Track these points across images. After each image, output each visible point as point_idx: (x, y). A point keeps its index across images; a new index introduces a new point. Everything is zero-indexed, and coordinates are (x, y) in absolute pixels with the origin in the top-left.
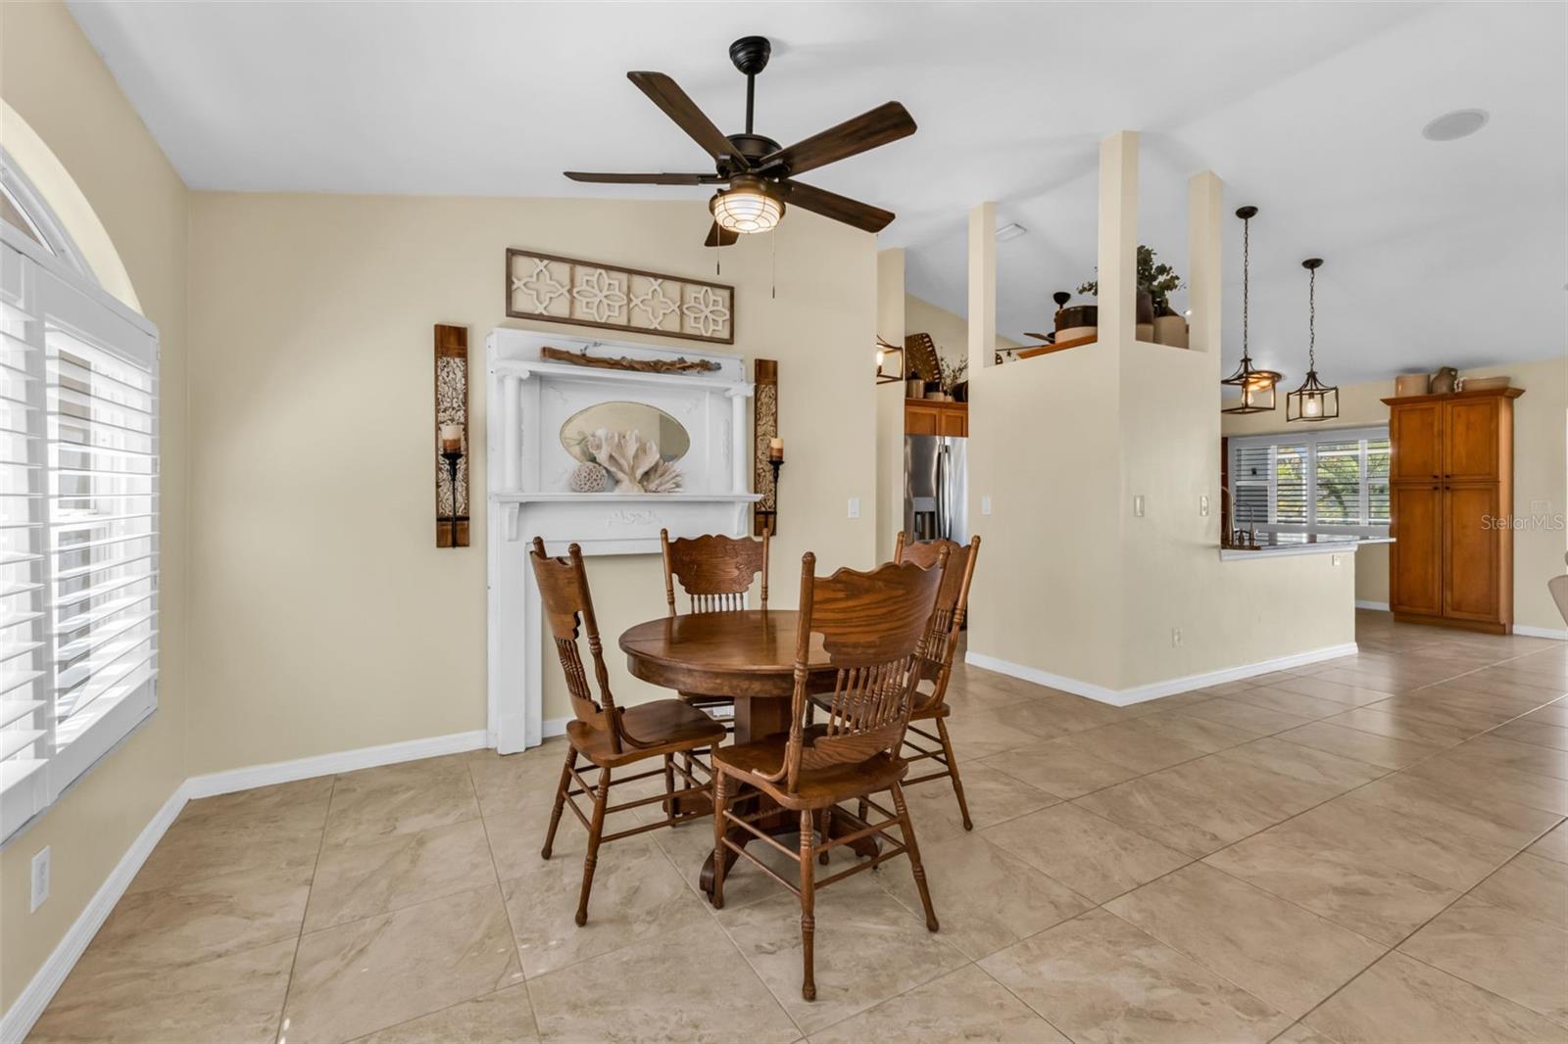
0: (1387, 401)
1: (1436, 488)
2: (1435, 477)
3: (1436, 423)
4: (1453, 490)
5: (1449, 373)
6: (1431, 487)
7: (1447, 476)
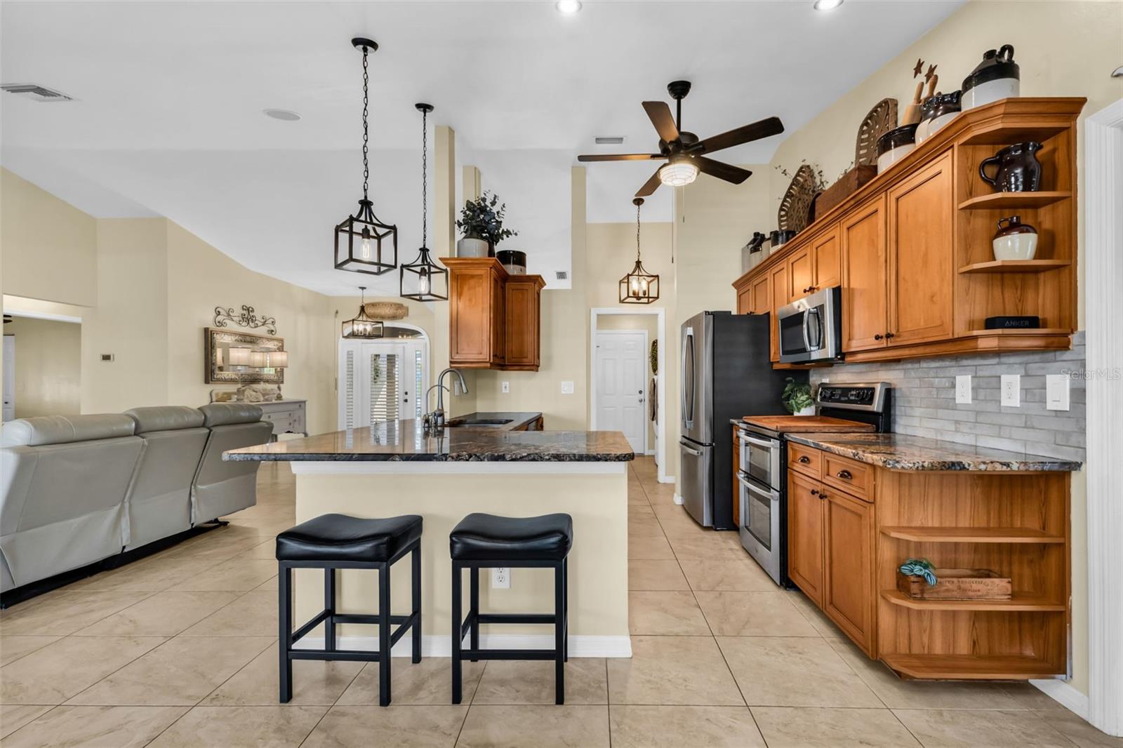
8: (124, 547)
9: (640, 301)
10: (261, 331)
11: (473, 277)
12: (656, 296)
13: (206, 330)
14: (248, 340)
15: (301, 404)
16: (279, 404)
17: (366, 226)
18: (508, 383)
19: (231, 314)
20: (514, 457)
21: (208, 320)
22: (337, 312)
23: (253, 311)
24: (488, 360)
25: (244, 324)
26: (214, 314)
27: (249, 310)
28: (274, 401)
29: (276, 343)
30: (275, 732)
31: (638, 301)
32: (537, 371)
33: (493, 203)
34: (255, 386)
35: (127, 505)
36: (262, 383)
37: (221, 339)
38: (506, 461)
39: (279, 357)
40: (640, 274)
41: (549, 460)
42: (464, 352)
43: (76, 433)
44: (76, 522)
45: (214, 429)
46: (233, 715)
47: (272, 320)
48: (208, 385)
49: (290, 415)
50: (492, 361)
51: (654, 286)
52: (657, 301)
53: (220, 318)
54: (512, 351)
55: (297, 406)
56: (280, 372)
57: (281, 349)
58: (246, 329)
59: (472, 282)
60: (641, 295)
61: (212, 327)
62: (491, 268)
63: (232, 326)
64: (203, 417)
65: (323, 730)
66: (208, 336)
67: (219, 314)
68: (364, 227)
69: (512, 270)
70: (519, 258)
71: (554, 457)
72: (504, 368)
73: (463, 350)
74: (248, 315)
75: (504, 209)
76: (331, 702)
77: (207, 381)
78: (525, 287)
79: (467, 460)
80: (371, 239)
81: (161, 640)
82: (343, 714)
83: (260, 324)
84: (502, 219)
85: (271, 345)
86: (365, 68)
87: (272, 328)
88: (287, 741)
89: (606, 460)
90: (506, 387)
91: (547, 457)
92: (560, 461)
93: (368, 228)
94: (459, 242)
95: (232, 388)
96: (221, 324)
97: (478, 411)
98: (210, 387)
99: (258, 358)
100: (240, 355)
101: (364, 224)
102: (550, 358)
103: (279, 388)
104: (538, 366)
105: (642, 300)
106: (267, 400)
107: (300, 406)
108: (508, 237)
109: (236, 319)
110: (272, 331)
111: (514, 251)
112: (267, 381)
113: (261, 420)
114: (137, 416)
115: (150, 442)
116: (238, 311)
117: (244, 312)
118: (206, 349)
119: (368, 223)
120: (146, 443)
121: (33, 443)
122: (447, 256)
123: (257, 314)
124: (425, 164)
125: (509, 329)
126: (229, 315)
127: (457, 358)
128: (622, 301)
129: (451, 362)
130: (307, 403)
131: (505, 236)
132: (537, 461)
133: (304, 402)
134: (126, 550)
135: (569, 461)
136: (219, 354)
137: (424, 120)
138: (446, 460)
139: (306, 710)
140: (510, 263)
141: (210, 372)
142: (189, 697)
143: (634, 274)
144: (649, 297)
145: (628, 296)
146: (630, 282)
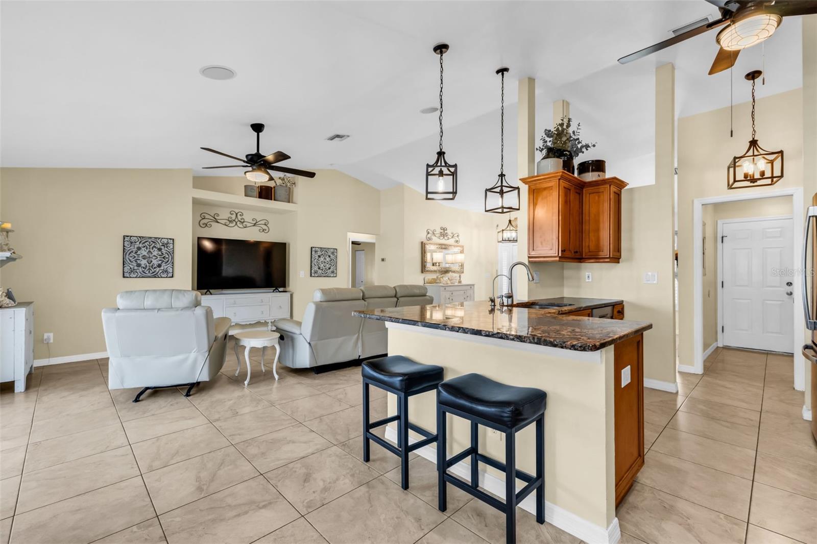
8: (359, 356)
9: (756, 184)
10: (451, 241)
11: (545, 189)
12: (780, 175)
13: (422, 243)
14: (444, 247)
15: (471, 286)
16: (459, 285)
17: (441, 169)
18: (590, 274)
19: (435, 233)
20: (487, 333)
21: (423, 236)
22: (497, 226)
23: (446, 230)
24: (557, 255)
25: (442, 238)
26: (426, 233)
27: (444, 229)
28: (456, 284)
29: (459, 248)
30: (351, 476)
31: (752, 184)
32: (619, 263)
33: (569, 126)
34: (447, 275)
35: (360, 335)
36: (450, 273)
37: (429, 247)
38: (482, 335)
39: (460, 258)
40: (756, 153)
41: (513, 339)
42: (538, 249)
43: (338, 298)
44: (341, 339)
45: (400, 299)
46: (344, 457)
47: (457, 234)
48: (423, 274)
49: (465, 292)
50: (560, 255)
51: (777, 164)
52: (782, 179)
53: (429, 235)
54: (589, 246)
55: (469, 287)
56: (462, 266)
57: (462, 252)
58: (443, 241)
59: (545, 193)
60: (757, 176)
61: (425, 241)
62: (559, 179)
63: (435, 239)
64: (395, 292)
65: (369, 487)
66: (423, 245)
67: (428, 233)
68: (439, 170)
69: (590, 177)
70: (599, 166)
71: (518, 338)
72: (582, 261)
73: (537, 247)
74: (444, 233)
75: (579, 128)
76: (382, 472)
77: (422, 272)
78: (601, 190)
79: (458, 332)
80: (444, 176)
81: (348, 406)
82: (383, 483)
83: (450, 237)
84: (578, 137)
85: (457, 250)
86: (441, 64)
87: (457, 239)
88: (352, 483)
89: (562, 347)
90: (589, 277)
91: (512, 337)
92: (521, 342)
93: (442, 170)
94: (538, 163)
95: (434, 276)
96: (430, 239)
97: (565, 296)
98: (423, 275)
99: (450, 258)
100: (438, 257)
101: (440, 168)
102: (631, 250)
103: (460, 277)
104: (619, 259)
105: (759, 183)
106: (452, 283)
107: (471, 287)
108: (587, 150)
109: (437, 235)
110: (457, 241)
111: (593, 161)
112: (454, 272)
113: (427, 295)
114: (364, 291)
115: (368, 303)
116: (438, 231)
117: (442, 231)
118: (422, 253)
119: (443, 166)
120: (366, 304)
121: (322, 300)
122: (526, 176)
123: (449, 232)
124: (503, 113)
125: (585, 227)
126: (434, 233)
127: (533, 254)
128: (730, 187)
129: (529, 257)
130: (475, 286)
131: (584, 150)
132: (504, 339)
133: (473, 285)
134: (360, 358)
135: (529, 343)
136: (428, 256)
137: (503, 80)
138: (445, 330)
139: (370, 471)
140: (589, 171)
141: (423, 269)
142: (337, 440)
143: (746, 155)
144: (772, 177)
145: (735, 181)
146: (738, 166)
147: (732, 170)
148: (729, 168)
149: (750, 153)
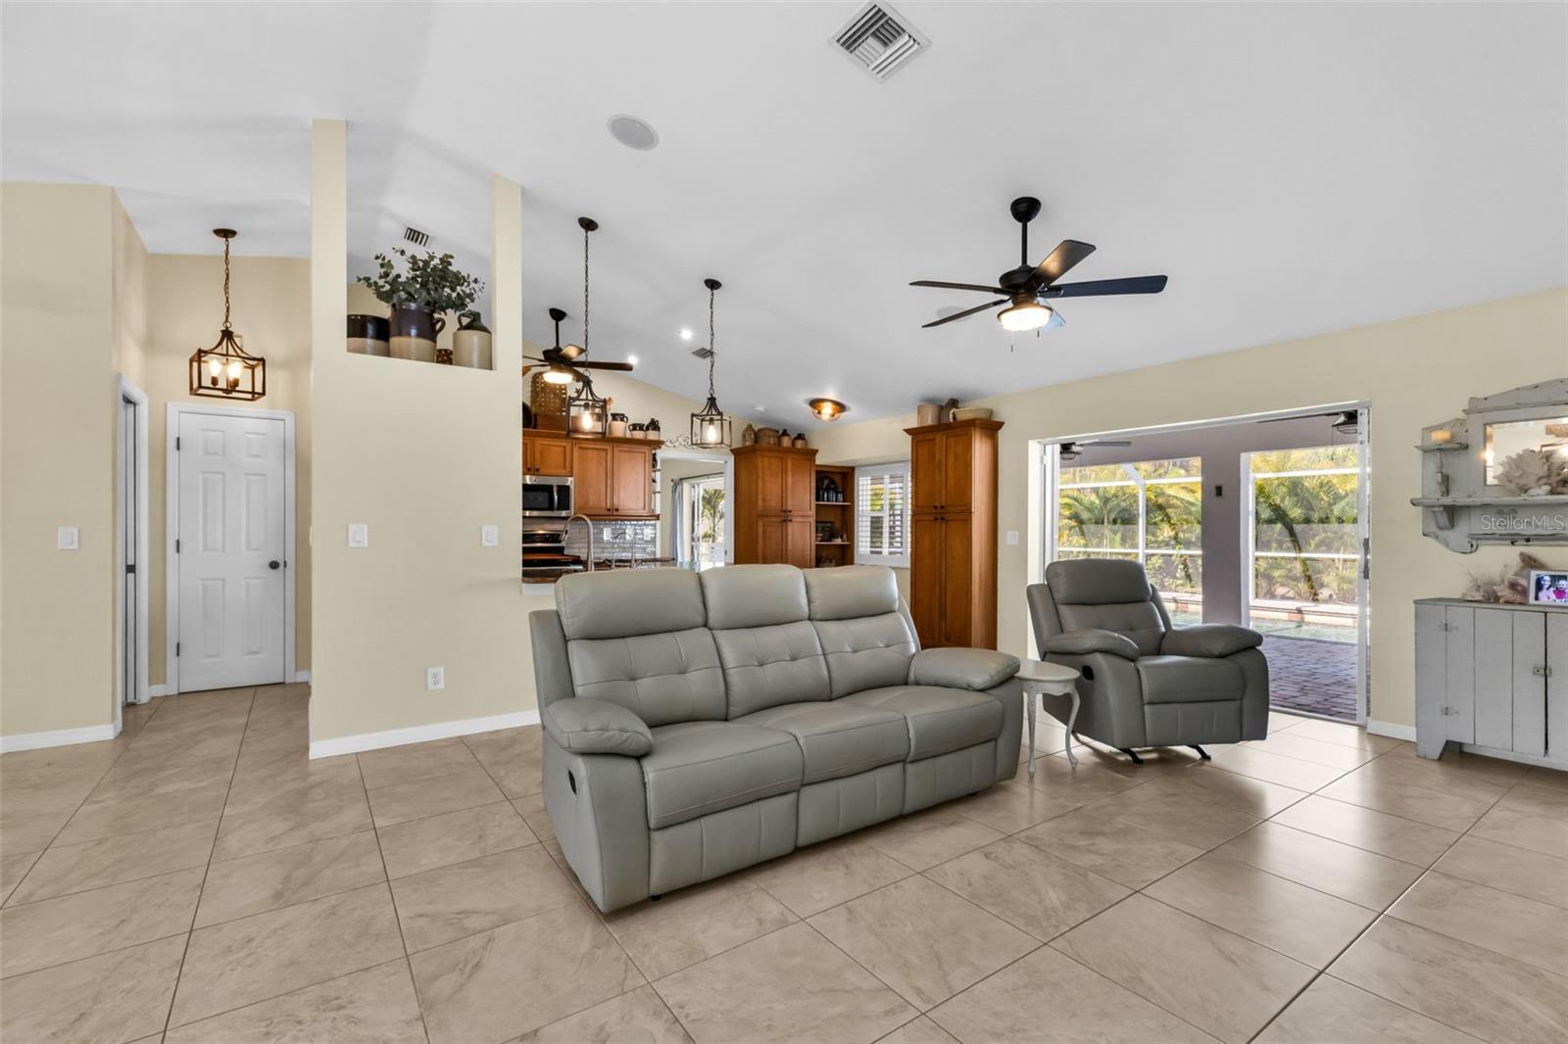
0: (908, 431)
1: (936, 519)
2: (936, 508)
3: (937, 455)
4: (947, 521)
5: (954, 403)
6: (932, 518)
7: (942, 507)
143: (216, 351)
144: (253, 393)
145: (200, 386)
146: (204, 362)
147: (195, 365)
148: (191, 361)
149: (222, 349)
